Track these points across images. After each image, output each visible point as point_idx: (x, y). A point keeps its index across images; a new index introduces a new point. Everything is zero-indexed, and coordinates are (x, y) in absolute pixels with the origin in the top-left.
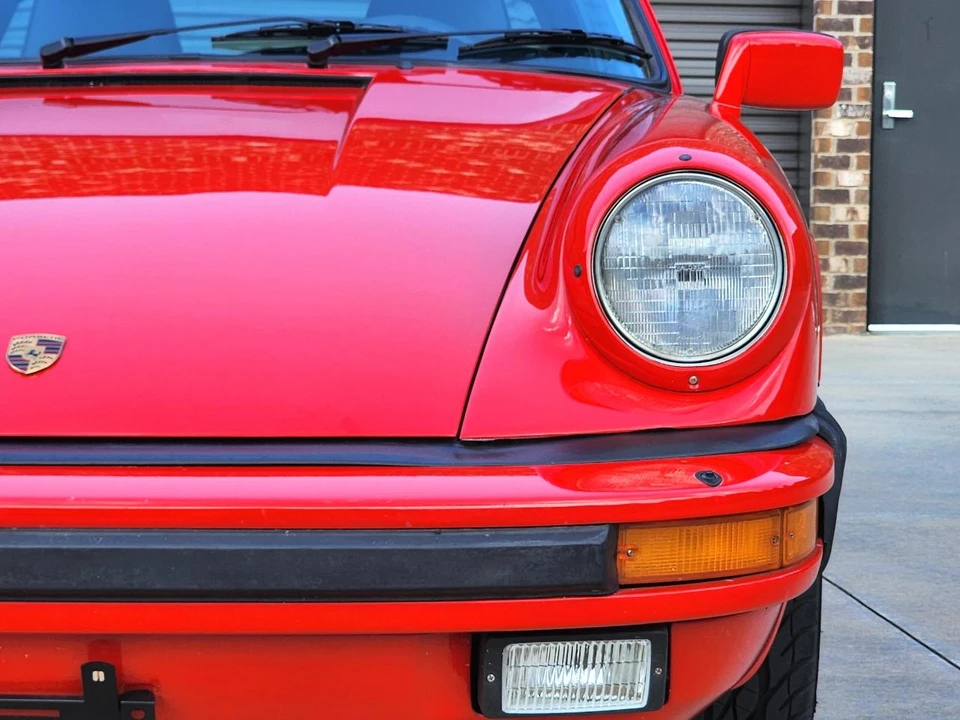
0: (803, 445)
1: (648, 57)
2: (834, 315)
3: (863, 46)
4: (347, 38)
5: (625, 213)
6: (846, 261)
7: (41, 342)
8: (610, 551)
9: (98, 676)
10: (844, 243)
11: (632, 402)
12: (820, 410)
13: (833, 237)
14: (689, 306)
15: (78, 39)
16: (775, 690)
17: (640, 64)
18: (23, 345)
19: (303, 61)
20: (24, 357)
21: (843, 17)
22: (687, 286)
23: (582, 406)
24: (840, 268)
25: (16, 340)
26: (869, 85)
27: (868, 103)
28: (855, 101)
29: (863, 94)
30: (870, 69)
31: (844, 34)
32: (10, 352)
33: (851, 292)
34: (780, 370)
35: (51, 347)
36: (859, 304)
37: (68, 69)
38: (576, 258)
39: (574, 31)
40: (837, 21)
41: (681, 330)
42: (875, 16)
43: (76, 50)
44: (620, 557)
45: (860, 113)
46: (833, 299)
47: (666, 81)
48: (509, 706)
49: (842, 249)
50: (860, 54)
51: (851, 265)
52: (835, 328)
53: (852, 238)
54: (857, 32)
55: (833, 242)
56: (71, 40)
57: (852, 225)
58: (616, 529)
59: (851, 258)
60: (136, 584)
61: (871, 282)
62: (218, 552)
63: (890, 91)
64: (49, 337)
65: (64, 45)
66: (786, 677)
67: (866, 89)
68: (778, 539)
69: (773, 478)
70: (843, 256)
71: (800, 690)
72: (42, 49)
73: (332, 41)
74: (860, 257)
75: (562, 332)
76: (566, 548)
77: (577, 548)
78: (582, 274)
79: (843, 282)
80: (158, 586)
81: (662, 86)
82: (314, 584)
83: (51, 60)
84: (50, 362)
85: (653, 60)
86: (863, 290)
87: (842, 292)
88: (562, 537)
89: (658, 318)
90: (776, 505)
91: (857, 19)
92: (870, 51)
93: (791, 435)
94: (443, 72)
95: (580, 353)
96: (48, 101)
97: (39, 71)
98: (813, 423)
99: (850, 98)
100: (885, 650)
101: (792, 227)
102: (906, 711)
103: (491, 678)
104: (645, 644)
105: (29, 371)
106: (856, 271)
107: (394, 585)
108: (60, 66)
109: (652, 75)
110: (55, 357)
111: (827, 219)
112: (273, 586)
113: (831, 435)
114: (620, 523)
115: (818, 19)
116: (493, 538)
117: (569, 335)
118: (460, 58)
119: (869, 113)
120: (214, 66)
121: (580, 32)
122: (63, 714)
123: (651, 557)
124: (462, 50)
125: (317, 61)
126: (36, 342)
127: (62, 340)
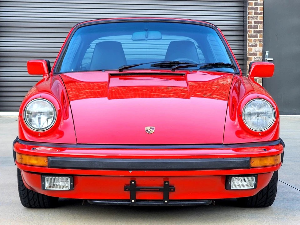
0: (278, 145)
1: (235, 67)
3: (260, 42)
4: (180, 65)
5: (248, 106)
7: (151, 128)
8: (249, 162)
9: (167, 183)
11: (248, 137)
12: (280, 139)
14: (258, 122)
15: (126, 66)
16: (270, 189)
17: (234, 69)
18: (148, 128)
19: (171, 70)
20: (149, 131)
21: (255, 34)
22: (258, 118)
23: (239, 138)
25: (146, 128)
26: (262, 52)
27: (262, 57)
28: (258, 56)
29: (261, 54)
30: (262, 48)
31: (255, 38)
32: (146, 130)
34: (274, 132)
35: (153, 129)
37: (124, 72)
38: (240, 113)
39: (222, 63)
40: (253, 35)
41: (257, 125)
42: (263, 34)
43: (126, 68)
44: (251, 163)
45: (259, 59)
48: (232, 188)
50: (259, 44)
54: (258, 38)
56: (125, 66)
58: (250, 158)
60: (176, 168)
62: (189, 162)
63: (267, 54)
64: (152, 127)
65: (123, 67)
66: (272, 187)
67: (261, 53)
68: (276, 160)
69: (273, 150)
71: (274, 189)
72: (119, 68)
73: (176, 66)
75: (237, 125)
76: (243, 161)
77: (245, 161)
78: (241, 116)
80: (179, 168)
81: (238, 73)
82: (204, 167)
83: (121, 70)
84: (153, 132)
85: (236, 68)
88: (243, 159)
89: (253, 123)
90: (274, 154)
91: (259, 35)
92: (262, 43)
93: (276, 143)
94: (196, 72)
95: (240, 129)
96: (120, 79)
97: (118, 72)
98: (279, 141)
99: (257, 56)
100: (283, 187)
101: (275, 106)
102: (289, 197)
103: (229, 183)
104: (254, 177)
105: (150, 133)
107: (217, 167)
108: (122, 71)
110: (154, 131)
112: (198, 168)
113: (282, 143)
115: (248, 35)
116: (231, 160)
117: (238, 126)
118: (200, 69)
119: (262, 59)
120: (151, 71)
121: (223, 63)
122: (160, 190)
123: (256, 163)
124: (200, 67)
125: (173, 70)
126: (150, 128)
127: (154, 127)
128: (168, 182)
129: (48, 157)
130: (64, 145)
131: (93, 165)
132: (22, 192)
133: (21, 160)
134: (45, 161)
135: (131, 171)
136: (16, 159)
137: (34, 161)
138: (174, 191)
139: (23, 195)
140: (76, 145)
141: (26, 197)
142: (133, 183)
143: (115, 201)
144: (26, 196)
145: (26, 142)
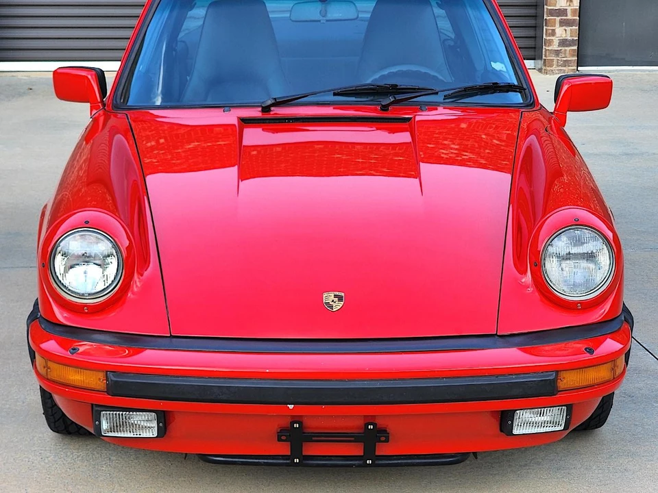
1: (525, 89)
2: (558, 62)
4: (399, 97)
6: (566, 30)
7: (335, 296)
9: (371, 427)
10: (565, 19)
13: (558, 17)
14: (577, 278)
15: (278, 99)
18: (329, 297)
20: (331, 303)
22: (575, 270)
24: (562, 35)
25: (325, 295)
32: (324, 301)
33: (568, 49)
35: (340, 298)
36: (573, 56)
39: (493, 83)
41: (574, 285)
43: (277, 104)
44: (559, 381)
46: (557, 53)
47: (534, 101)
48: (515, 432)
49: (563, 23)
51: (568, 32)
52: (558, 70)
53: (570, 17)
55: (558, 19)
56: (275, 99)
57: (569, 9)
58: (557, 372)
59: (568, 29)
61: (580, 42)
62: (421, 388)
64: (337, 293)
65: (272, 100)
68: (614, 368)
70: (564, 28)
73: (391, 99)
74: (574, 27)
75: (528, 286)
76: (541, 381)
77: (545, 380)
78: (537, 266)
79: (563, 43)
80: (398, 399)
81: (531, 105)
83: (266, 109)
84: (341, 306)
85: (527, 91)
86: (576, 48)
87: (563, 48)
88: (540, 377)
89: (565, 282)
90: (611, 358)
94: (437, 109)
98: (623, 318)
103: (510, 422)
104: (564, 408)
105: (334, 310)
106: (571, 36)
107: (482, 396)
108: (269, 112)
109: (527, 100)
110: (342, 303)
111: (555, 6)
113: (628, 321)
114: (558, 370)
116: (516, 378)
117: (531, 288)
118: (444, 100)
122: (356, 438)
123: (569, 380)
124: (445, 96)
125: (385, 108)
126: (333, 296)
127: (343, 294)
128: (375, 425)
129: (107, 371)
130: (142, 337)
131: (209, 393)
132: (50, 410)
133: (47, 370)
134: (100, 379)
135: (293, 406)
136: (35, 358)
137: (76, 377)
138: (387, 441)
139: (53, 415)
140: (168, 339)
141: (59, 420)
142: (296, 425)
143: (256, 459)
144: (60, 418)
145: (58, 329)
